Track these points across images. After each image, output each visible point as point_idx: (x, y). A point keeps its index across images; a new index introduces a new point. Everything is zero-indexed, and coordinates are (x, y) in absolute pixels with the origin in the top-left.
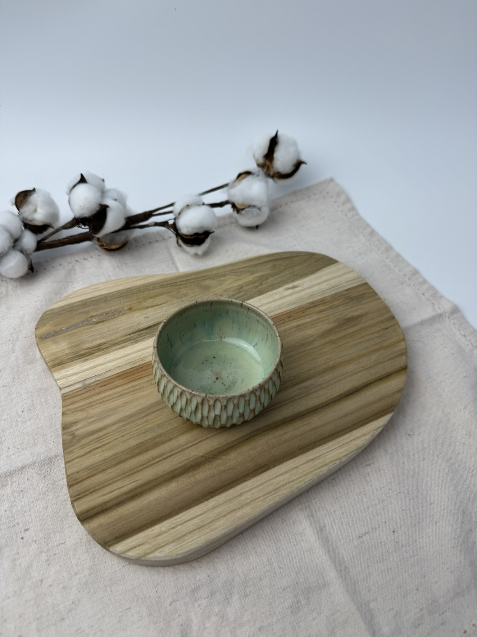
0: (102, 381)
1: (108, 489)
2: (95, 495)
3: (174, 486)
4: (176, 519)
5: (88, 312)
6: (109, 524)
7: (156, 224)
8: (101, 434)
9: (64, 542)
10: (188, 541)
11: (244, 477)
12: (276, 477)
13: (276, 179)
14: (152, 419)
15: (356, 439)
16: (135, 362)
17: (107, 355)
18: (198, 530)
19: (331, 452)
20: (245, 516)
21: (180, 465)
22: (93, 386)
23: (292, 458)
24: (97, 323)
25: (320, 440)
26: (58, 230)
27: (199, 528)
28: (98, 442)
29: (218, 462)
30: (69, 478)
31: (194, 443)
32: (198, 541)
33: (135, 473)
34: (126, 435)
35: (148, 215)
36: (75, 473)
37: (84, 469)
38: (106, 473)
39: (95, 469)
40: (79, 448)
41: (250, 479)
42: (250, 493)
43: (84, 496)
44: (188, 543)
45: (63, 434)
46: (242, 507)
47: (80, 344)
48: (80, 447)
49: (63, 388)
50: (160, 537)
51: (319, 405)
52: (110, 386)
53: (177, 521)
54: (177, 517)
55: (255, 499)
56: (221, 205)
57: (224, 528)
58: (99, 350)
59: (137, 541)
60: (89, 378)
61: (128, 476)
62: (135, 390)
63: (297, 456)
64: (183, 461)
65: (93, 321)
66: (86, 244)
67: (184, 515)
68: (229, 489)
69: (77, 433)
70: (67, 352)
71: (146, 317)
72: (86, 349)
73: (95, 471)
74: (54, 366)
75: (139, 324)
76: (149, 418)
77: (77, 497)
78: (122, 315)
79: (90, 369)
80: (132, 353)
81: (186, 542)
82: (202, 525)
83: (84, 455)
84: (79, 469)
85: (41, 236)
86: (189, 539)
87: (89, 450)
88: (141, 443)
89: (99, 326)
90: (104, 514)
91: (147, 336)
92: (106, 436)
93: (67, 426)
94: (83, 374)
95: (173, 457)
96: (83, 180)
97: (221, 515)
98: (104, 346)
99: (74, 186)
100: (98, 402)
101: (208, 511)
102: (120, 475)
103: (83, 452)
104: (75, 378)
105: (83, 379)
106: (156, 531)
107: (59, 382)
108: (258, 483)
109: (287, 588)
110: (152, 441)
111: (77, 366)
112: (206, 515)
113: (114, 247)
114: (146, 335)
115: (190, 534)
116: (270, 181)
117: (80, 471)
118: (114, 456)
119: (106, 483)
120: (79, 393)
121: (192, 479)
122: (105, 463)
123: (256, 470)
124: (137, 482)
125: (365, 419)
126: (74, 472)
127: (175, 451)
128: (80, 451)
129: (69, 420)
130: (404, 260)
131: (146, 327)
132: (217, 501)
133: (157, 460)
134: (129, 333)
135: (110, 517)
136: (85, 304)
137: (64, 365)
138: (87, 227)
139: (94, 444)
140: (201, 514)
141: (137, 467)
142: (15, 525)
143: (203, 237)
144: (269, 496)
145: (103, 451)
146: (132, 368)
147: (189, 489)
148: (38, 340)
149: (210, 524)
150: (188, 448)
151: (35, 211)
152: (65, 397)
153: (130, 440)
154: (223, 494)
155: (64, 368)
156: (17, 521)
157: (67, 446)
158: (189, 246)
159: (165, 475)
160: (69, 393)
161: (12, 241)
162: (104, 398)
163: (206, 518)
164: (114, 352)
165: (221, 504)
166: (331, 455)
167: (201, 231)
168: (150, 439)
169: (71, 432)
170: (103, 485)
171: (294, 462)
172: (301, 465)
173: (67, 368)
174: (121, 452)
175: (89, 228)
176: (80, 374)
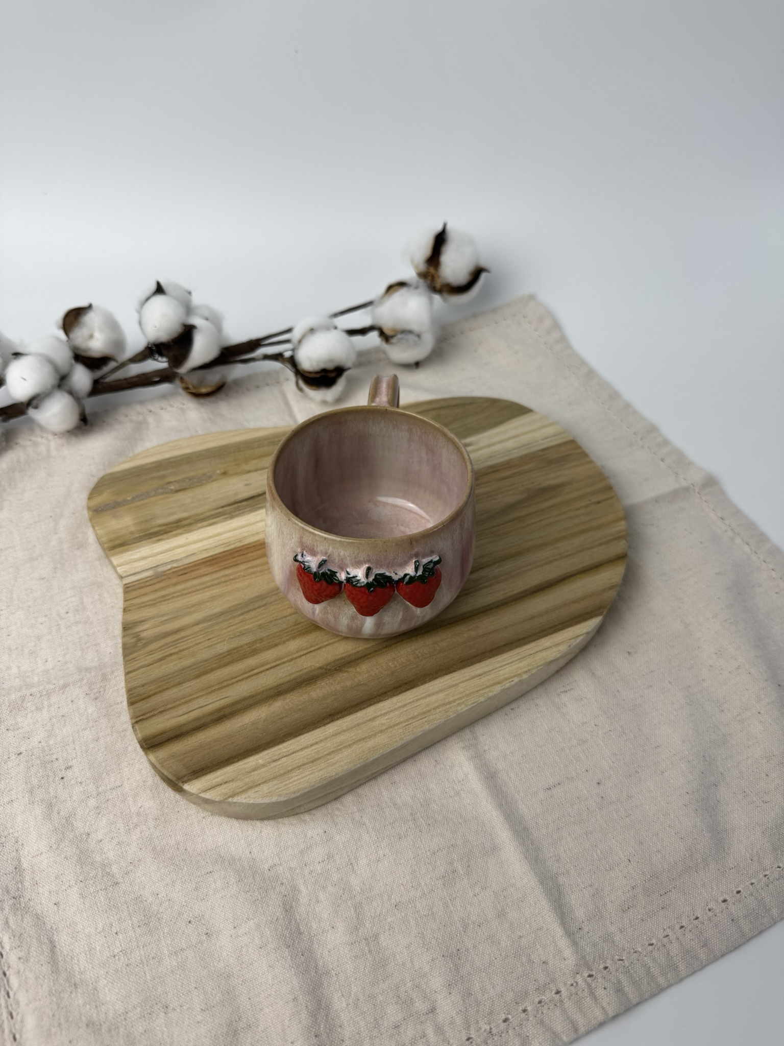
0: (182, 568)
1: (184, 709)
2: (166, 716)
3: (278, 706)
4: (280, 749)
5: (163, 477)
6: (185, 754)
7: (266, 357)
8: (177, 636)
9: (122, 785)
10: (296, 778)
11: (379, 696)
12: (425, 697)
13: (446, 295)
14: (251, 619)
15: (544, 650)
16: (229, 544)
17: (190, 534)
18: (311, 764)
19: (507, 666)
20: (378, 747)
21: (288, 678)
22: (169, 574)
23: (450, 673)
24: (177, 491)
25: (491, 651)
26: (123, 365)
27: (312, 762)
28: (172, 648)
29: (344, 675)
30: (131, 692)
31: (309, 650)
32: (309, 779)
33: (225, 687)
34: (213, 638)
35: (254, 344)
36: (139, 687)
37: (152, 682)
38: (183, 687)
39: (167, 681)
40: (147, 655)
41: (388, 699)
42: (387, 717)
43: (150, 717)
44: (295, 781)
45: (124, 637)
46: (375, 735)
47: (151, 519)
48: (147, 653)
49: (125, 577)
50: (256, 772)
51: (493, 604)
52: (193, 574)
53: (281, 751)
54: (281, 746)
55: (394, 726)
56: (363, 331)
57: (347, 762)
58: (178, 527)
59: (223, 777)
60: (162, 564)
61: (214, 691)
62: (228, 581)
63: (456, 671)
64: (292, 674)
65: (170, 489)
66: (165, 387)
67: (291, 744)
68: (357, 712)
69: (143, 635)
70: (133, 529)
71: (247, 485)
72: (160, 526)
73: (168, 684)
74: (113, 548)
75: (236, 494)
76: (246, 616)
77: (141, 718)
78: (214, 481)
79: (165, 552)
80: (226, 532)
81: (293, 780)
82: (316, 757)
83: (152, 664)
84: (146, 682)
85: (99, 373)
86: (296, 776)
87: (159, 657)
88: (234, 649)
89: (180, 496)
90: (178, 741)
91: (247, 509)
92: (186, 639)
93: (130, 626)
94: (154, 558)
95: (278, 667)
96: (159, 290)
97: (344, 745)
98: (185, 522)
99: (148, 299)
100: (174, 595)
101: (325, 739)
102: (203, 690)
103: (150, 659)
104: (143, 563)
105: (155, 565)
106: (250, 764)
107: (120, 569)
108: (399, 704)
109: (438, 851)
110: (250, 647)
111: (146, 548)
112: (323, 744)
113: (204, 390)
114: (245, 509)
115: (299, 770)
116: (437, 298)
117: (146, 684)
118: (195, 664)
119: (183, 701)
120: (148, 584)
121: (306, 697)
122: (181, 674)
123: (397, 688)
124: (227, 699)
125: (559, 624)
126: (138, 685)
127: (283, 661)
128: (147, 658)
129: (132, 618)
130: (635, 412)
131: (247, 497)
132: (340, 726)
133: (256, 671)
134: (222, 505)
135: (186, 745)
136: (159, 466)
137: (128, 547)
138: (165, 359)
139: (166, 650)
140: (316, 743)
141: (227, 680)
142: (52, 761)
143: (333, 375)
144: (413, 722)
145: (180, 659)
146: (224, 552)
147: (300, 709)
148: (91, 513)
149: (328, 757)
150: (301, 656)
151: (91, 336)
152: (127, 589)
153: (219, 645)
154: (348, 717)
155: (127, 550)
156: (55, 757)
157: (128, 651)
158: (314, 390)
159: (267, 690)
160: (135, 583)
161: (58, 377)
162: (184, 590)
163: (323, 749)
164: (199, 531)
165: (344, 731)
166: (506, 670)
167: (330, 366)
168: (247, 644)
169: (136, 633)
170: (178, 703)
171: (451, 678)
172: (463, 682)
173: (132, 550)
174: (205, 661)
175: (168, 361)
176: (151, 558)
